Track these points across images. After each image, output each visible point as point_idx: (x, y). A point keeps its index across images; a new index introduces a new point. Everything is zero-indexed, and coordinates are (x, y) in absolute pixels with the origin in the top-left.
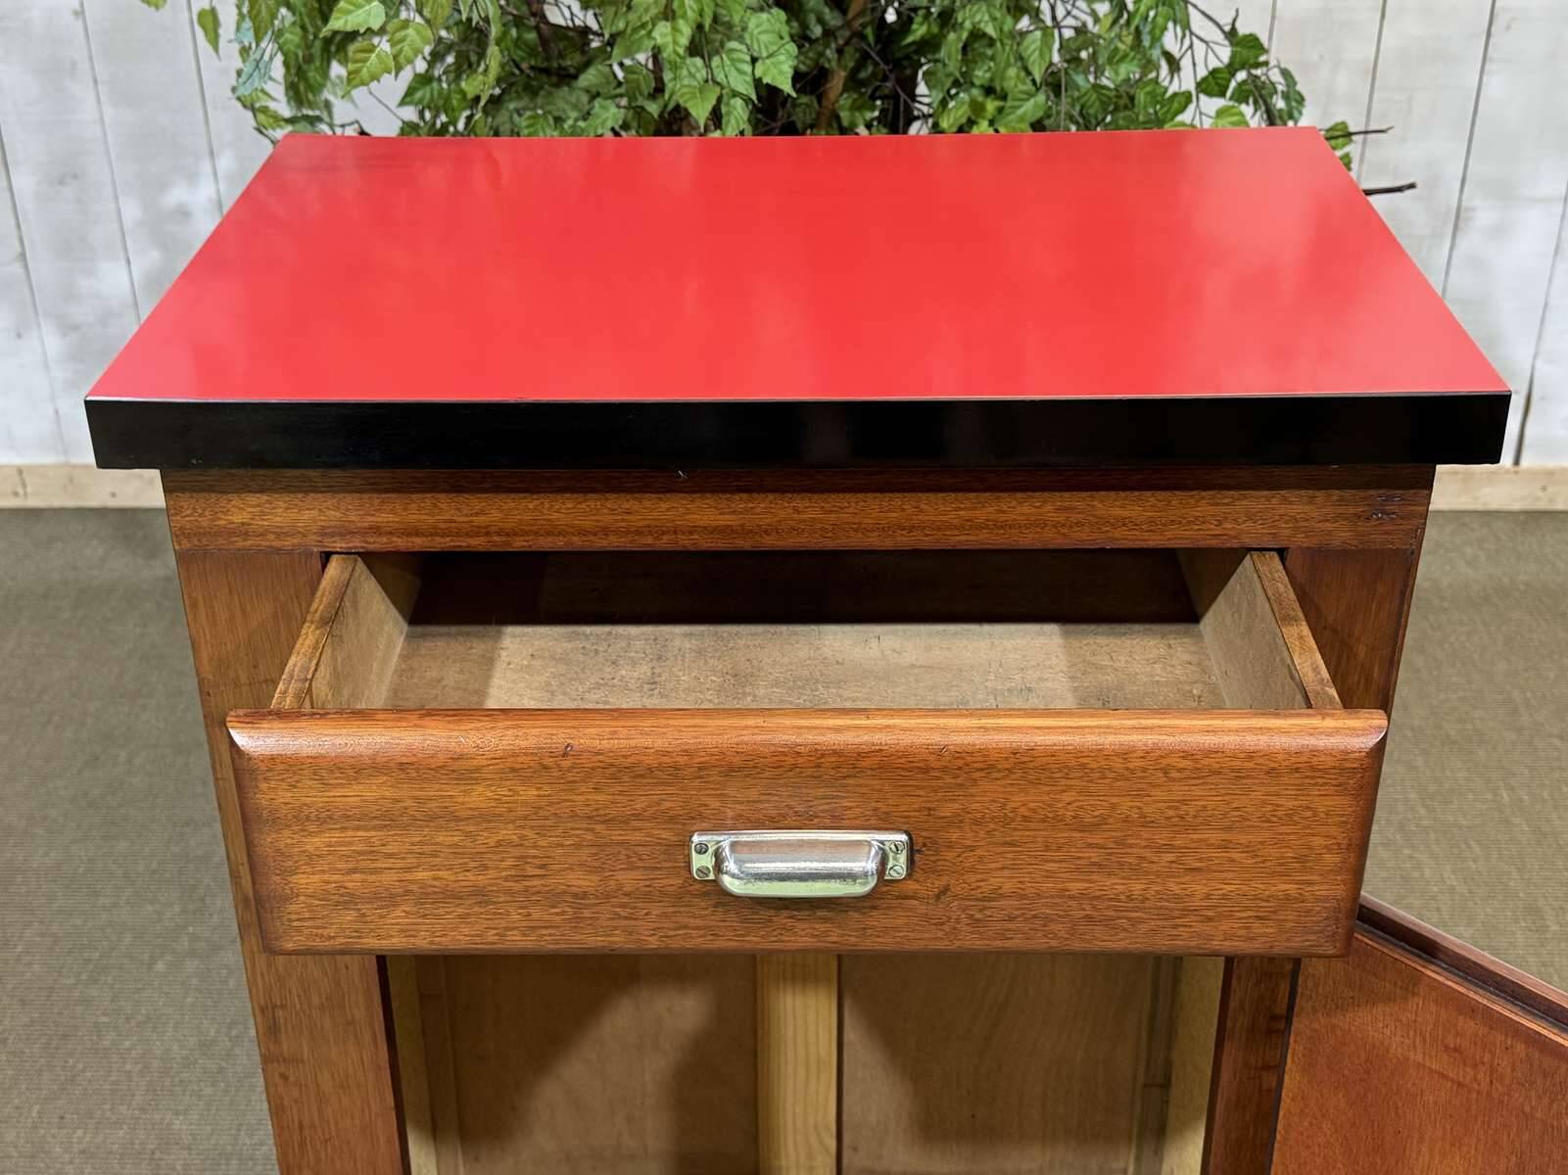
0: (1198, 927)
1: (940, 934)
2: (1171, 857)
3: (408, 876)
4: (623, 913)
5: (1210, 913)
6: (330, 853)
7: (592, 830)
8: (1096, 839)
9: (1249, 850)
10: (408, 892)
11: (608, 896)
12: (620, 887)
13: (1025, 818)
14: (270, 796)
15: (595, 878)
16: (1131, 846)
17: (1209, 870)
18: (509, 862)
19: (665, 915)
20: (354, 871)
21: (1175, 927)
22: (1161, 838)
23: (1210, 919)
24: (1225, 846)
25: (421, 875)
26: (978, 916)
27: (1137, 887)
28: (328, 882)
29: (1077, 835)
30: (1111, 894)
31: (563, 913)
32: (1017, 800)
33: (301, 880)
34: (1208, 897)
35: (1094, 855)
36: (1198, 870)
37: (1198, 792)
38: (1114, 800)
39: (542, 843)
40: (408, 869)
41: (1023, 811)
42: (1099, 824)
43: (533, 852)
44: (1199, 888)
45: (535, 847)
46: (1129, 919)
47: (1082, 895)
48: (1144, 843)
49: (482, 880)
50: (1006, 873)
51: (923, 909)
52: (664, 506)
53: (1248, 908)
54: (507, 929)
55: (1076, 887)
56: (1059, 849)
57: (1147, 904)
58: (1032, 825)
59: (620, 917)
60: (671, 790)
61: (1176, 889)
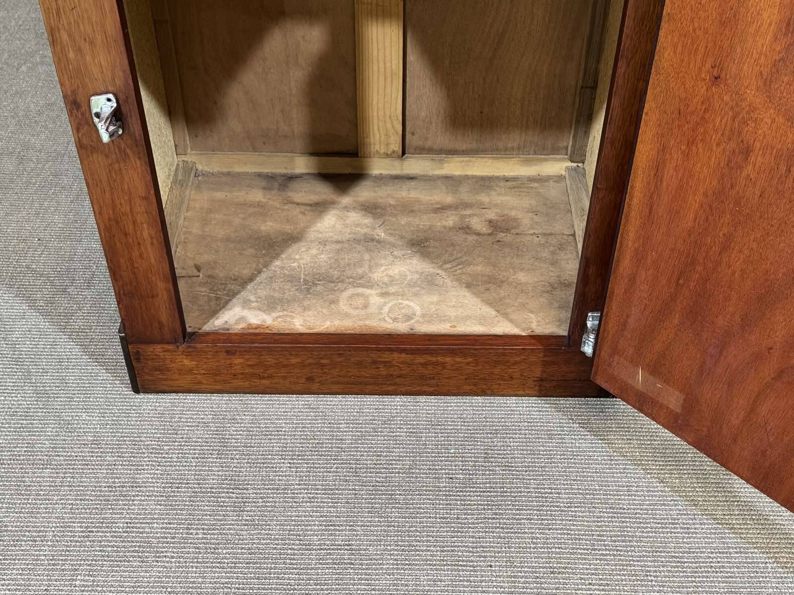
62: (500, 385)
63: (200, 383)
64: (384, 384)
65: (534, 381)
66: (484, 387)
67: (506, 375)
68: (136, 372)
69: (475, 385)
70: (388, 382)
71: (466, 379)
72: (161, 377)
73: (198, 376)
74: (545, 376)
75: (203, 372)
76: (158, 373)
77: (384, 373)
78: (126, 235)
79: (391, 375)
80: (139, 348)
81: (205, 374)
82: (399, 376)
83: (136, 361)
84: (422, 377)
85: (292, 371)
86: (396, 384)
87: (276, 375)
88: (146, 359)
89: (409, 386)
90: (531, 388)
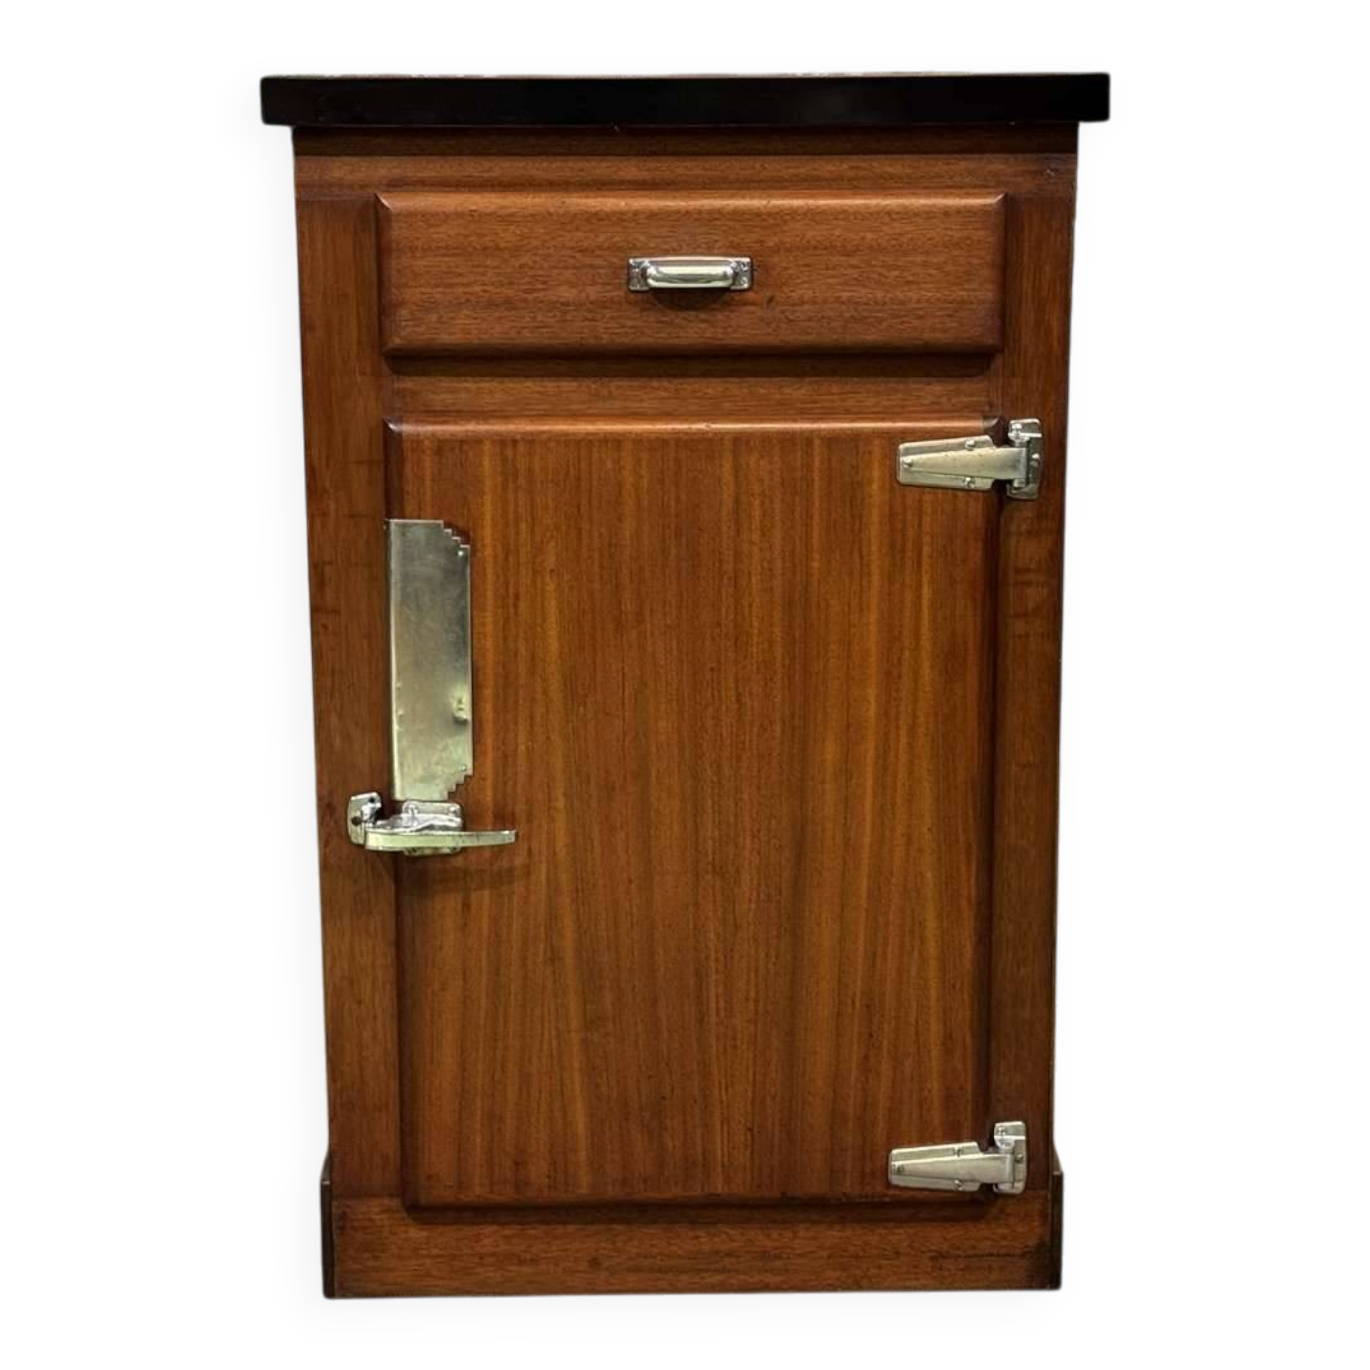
0: (916, 323)
1: (770, 331)
2: (896, 273)
3: (468, 290)
4: (589, 316)
5: (921, 313)
6: (428, 272)
7: (574, 257)
8: (854, 261)
9: (939, 268)
10: (468, 301)
11: (581, 304)
12: (588, 296)
13: (815, 248)
14: (397, 232)
15: (574, 291)
16: (874, 266)
17: (918, 283)
18: (527, 279)
19: (612, 318)
20: (437, 286)
21: (902, 323)
22: (890, 260)
23: (921, 317)
24: (925, 264)
25: (477, 288)
26: (791, 317)
27: (880, 294)
28: (423, 294)
29: (843, 258)
30: (865, 300)
31: (555, 316)
32: (810, 234)
33: (408, 294)
34: (919, 301)
35: (854, 273)
36: (911, 282)
37: (909, 228)
38: (862, 234)
39: (546, 265)
40: (469, 285)
41: (813, 243)
42: (857, 250)
43: (541, 272)
44: (914, 295)
45: (541, 268)
46: (876, 317)
47: (849, 300)
48: (880, 264)
49: (510, 292)
50: (806, 285)
51: (760, 313)
52: (605, 165)
53: (942, 309)
54: (524, 328)
55: (845, 295)
56: (834, 268)
57: (886, 307)
58: (818, 252)
59: (587, 319)
60: (619, 229)
61: (901, 296)
62: (880, 1267)
63: (428, 1275)
64: (707, 1270)
65: (932, 1259)
66: (858, 1272)
67: (888, 1248)
68: (336, 1256)
69: (844, 1269)
70: (712, 1267)
71: (829, 1257)
72: (371, 1263)
73: (428, 1262)
74: (945, 1247)
75: (435, 1251)
76: (368, 1255)
77: (707, 1248)
78: (360, 1002)
79: (717, 1252)
80: (348, 1206)
81: (438, 1256)
82: (729, 1255)
83: (338, 1232)
84: (764, 1255)
85: (568, 1246)
86: (723, 1270)
87: (544, 1255)
88: (352, 1228)
89: (745, 1273)
90: (927, 1272)
